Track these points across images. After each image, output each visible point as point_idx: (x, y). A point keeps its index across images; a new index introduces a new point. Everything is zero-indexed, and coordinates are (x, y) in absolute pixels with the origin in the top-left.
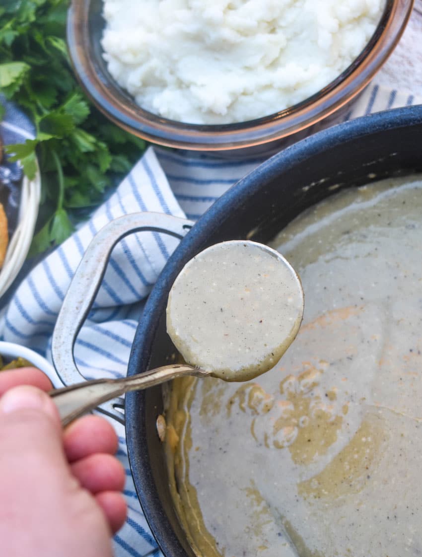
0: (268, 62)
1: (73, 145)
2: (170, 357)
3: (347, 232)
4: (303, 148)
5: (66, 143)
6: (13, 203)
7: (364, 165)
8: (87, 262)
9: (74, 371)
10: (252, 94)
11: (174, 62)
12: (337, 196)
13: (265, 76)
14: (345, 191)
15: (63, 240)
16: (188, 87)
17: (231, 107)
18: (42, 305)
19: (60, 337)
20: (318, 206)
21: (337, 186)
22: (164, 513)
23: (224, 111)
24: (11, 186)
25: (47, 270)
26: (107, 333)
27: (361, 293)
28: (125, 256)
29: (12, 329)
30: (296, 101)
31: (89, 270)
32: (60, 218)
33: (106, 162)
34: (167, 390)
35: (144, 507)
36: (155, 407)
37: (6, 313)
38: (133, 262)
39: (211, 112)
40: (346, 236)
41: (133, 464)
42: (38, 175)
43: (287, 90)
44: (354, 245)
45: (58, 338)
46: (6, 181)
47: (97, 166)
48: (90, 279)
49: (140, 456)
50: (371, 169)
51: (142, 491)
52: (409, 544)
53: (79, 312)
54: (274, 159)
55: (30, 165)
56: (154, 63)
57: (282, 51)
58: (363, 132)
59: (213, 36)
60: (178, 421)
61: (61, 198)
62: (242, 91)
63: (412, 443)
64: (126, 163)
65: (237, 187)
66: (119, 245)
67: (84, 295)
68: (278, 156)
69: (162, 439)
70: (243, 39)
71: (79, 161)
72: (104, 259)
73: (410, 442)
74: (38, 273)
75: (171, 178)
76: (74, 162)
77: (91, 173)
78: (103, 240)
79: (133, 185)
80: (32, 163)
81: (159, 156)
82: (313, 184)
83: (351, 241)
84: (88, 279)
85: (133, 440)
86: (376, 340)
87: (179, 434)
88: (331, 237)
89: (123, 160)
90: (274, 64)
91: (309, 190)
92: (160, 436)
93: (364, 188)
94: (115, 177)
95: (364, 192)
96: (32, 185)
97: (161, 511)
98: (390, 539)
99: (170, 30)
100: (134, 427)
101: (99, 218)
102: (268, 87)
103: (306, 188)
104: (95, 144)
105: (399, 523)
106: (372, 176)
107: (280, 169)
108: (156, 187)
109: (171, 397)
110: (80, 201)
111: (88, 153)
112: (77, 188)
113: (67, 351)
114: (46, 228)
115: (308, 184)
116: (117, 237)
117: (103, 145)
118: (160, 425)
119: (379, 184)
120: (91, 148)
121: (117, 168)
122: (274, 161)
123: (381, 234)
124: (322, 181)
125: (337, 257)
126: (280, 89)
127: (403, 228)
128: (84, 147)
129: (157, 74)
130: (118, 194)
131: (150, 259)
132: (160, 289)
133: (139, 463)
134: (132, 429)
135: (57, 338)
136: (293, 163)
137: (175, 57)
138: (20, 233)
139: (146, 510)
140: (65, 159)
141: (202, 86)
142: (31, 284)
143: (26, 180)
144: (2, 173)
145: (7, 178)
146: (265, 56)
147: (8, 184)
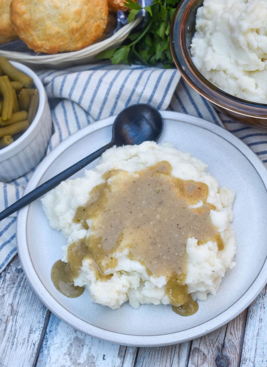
10: (227, 74)
11: (216, 31)
13: (238, 73)
16: (210, 46)
17: (213, 71)
23: (209, 69)
30: (239, 96)
56: (210, 23)
57: (257, 71)
59: (236, 35)
62: (224, 69)
70: (246, 49)
99: (227, 15)
102: (236, 79)
126: (238, 84)
129: (206, 29)
137: (217, 28)
144: (120, 15)
145: (120, 19)
146: (248, 65)
147: (119, 22)
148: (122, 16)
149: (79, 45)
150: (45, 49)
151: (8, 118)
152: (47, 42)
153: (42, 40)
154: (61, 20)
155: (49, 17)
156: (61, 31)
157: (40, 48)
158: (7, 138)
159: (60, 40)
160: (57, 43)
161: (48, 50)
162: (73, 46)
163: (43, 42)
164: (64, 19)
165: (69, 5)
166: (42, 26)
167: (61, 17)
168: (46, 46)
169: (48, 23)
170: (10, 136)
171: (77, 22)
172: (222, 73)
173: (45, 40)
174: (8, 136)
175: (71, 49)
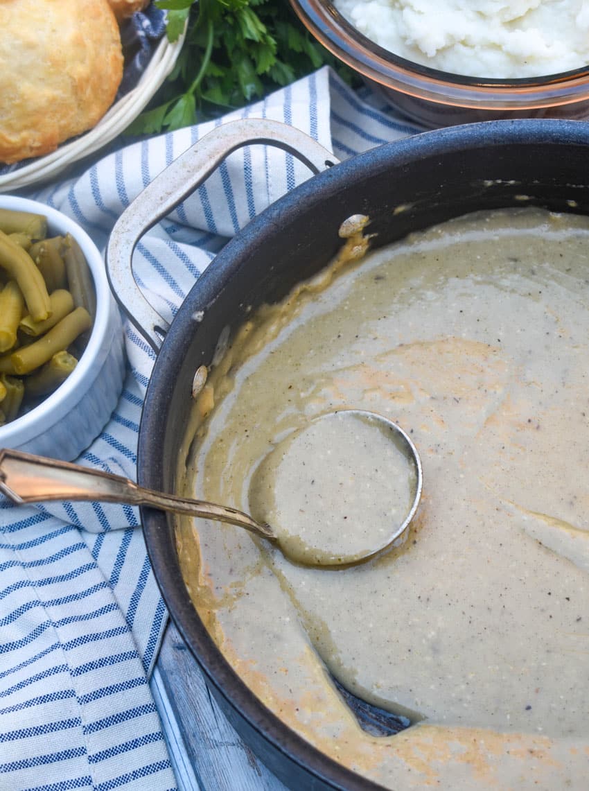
0: (508, 18)
1: (237, 26)
2: (245, 306)
3: (515, 260)
4: (505, 130)
5: (230, 20)
6: (138, 63)
7: (568, 185)
8: (196, 151)
9: (127, 268)
10: (473, 47)
12: (521, 211)
13: (496, 33)
14: (533, 209)
15: (179, 127)
16: (402, 8)
17: (440, 52)
18: (121, 190)
19: (127, 223)
20: (494, 214)
21: (525, 198)
22: (161, 467)
23: (432, 53)
24: (144, 40)
25: (145, 153)
26: (183, 256)
27: (501, 334)
28: (243, 173)
29: (74, 204)
30: (521, 75)
31: (194, 161)
32: (185, 103)
33: (267, 63)
34: (225, 344)
35: (141, 451)
36: (203, 353)
37: (74, 184)
38: (249, 184)
39: (416, 48)
40: (512, 263)
41: (150, 398)
42: (182, 38)
43: (516, 59)
44: (516, 277)
45: (125, 223)
46: (141, 33)
47: (254, 64)
48: (191, 172)
49: (161, 393)
50: (574, 195)
51: (146, 432)
52: (430, 636)
53: (161, 204)
54: (466, 127)
55: (177, 22)
57: (530, 11)
58: (583, 141)
60: (221, 389)
61: (197, 82)
62: (463, 38)
63: (484, 524)
64: (290, 75)
65: (408, 141)
66: (241, 150)
67: (176, 187)
68: (472, 126)
69: (196, 393)
71: (237, 48)
72: (217, 157)
73: (481, 522)
74: (132, 153)
75: (335, 117)
76: (230, 47)
77: (244, 70)
78: (226, 135)
79: (288, 98)
80: (182, 21)
81: (332, 82)
82: (499, 181)
83: (515, 270)
84: (189, 171)
85: (161, 372)
86: (495, 393)
87: (218, 403)
88: (494, 257)
89: (287, 69)
90: (513, 24)
91: (491, 187)
92: (194, 388)
93: (558, 216)
94: (269, 85)
95: (555, 221)
96: (170, 48)
97: (159, 465)
98: (410, 623)
100: (168, 358)
101: (231, 119)
102: (496, 47)
103: (489, 183)
104: (263, 36)
105: (429, 608)
106: (572, 204)
107: (468, 142)
108: (313, 110)
109: (225, 356)
110: (216, 97)
111: (251, 42)
112: (220, 80)
113: (128, 242)
114: (164, 108)
115: (494, 179)
116: (245, 139)
117: (272, 41)
118: (200, 377)
119: (576, 218)
120: (257, 38)
121: (276, 77)
122: (465, 130)
123: (554, 277)
124: (512, 182)
125: (490, 283)
126: (508, 54)
127: (582, 281)
128: (249, 32)
130: (265, 104)
131: (270, 189)
132: (267, 218)
133: (157, 401)
134: (165, 359)
135: (123, 221)
136: (485, 142)
138: (131, 97)
139: (141, 456)
140: (221, 39)
141: (420, 13)
142: (119, 162)
143: (164, 41)
144: (141, 21)
145: (143, 29)
146: (507, 8)
147: (142, 37)
148: (146, 23)
149: (95, 112)
150: (32, 149)
151: (48, 313)
152: (32, 132)
153: (19, 131)
154: (52, 70)
155: (22, 72)
156: (58, 93)
157: (18, 150)
158: (60, 357)
159: (58, 116)
160: (52, 126)
161: (38, 148)
162: (84, 122)
163: (25, 134)
164: (57, 64)
165: (54, 31)
166: (11, 99)
167: (49, 64)
168: (34, 141)
169: (26, 87)
170: (65, 352)
171: (82, 61)
172: (461, 48)
173: (26, 128)
174: (62, 353)
175: (82, 128)
